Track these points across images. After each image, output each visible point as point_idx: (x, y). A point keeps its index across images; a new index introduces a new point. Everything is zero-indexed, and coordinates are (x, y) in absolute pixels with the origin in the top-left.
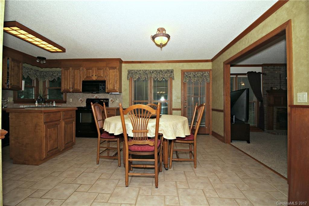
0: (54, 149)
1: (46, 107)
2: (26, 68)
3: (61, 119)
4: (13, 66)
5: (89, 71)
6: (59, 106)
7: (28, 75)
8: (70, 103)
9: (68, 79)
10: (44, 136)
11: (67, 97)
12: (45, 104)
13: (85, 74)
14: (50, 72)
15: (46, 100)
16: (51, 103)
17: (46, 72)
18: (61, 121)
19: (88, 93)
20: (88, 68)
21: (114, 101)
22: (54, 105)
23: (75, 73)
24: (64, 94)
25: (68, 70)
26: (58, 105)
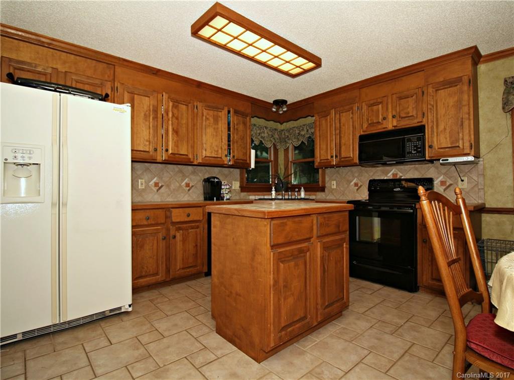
0: (297, 321)
1: (289, 199)
2: (258, 127)
3: (312, 237)
4: (236, 123)
5: (375, 108)
6: (311, 197)
7: (261, 139)
8: (332, 191)
9: (327, 137)
10: (272, 283)
11: (327, 179)
12: (287, 193)
13: (365, 118)
14: (295, 129)
15: (290, 186)
16: (297, 192)
17: (288, 130)
18: (312, 240)
19: (373, 166)
20: (372, 102)
21: (451, 185)
22: (303, 195)
23: (343, 120)
24: (320, 171)
25: (328, 116)
26: (310, 195)
